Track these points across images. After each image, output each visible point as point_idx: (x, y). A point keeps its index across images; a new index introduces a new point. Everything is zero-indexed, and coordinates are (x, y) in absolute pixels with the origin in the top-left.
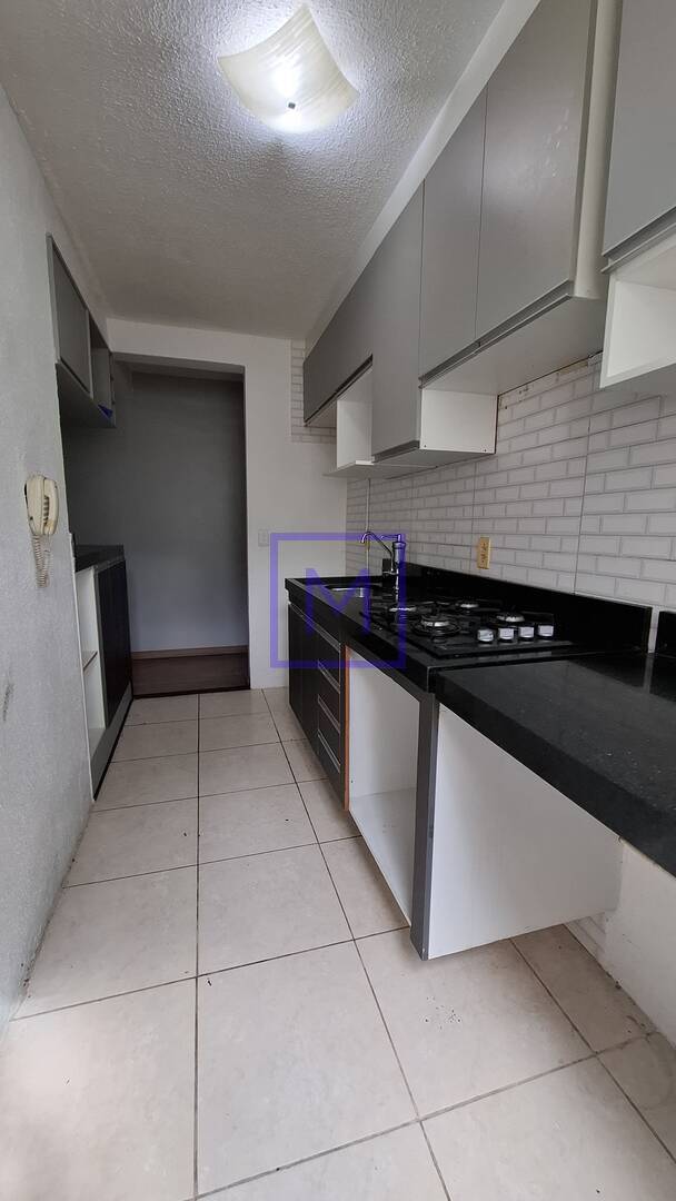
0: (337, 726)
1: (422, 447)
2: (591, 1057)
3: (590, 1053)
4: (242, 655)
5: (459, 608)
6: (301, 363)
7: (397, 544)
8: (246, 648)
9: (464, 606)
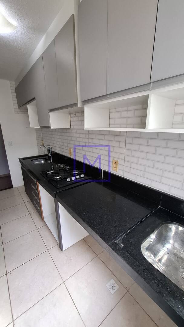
0: (38, 200)
1: (51, 128)
2: (96, 257)
3: (96, 256)
4: (8, 177)
5: (65, 169)
6: (14, 88)
7: (50, 148)
8: (10, 174)
9: (66, 168)
